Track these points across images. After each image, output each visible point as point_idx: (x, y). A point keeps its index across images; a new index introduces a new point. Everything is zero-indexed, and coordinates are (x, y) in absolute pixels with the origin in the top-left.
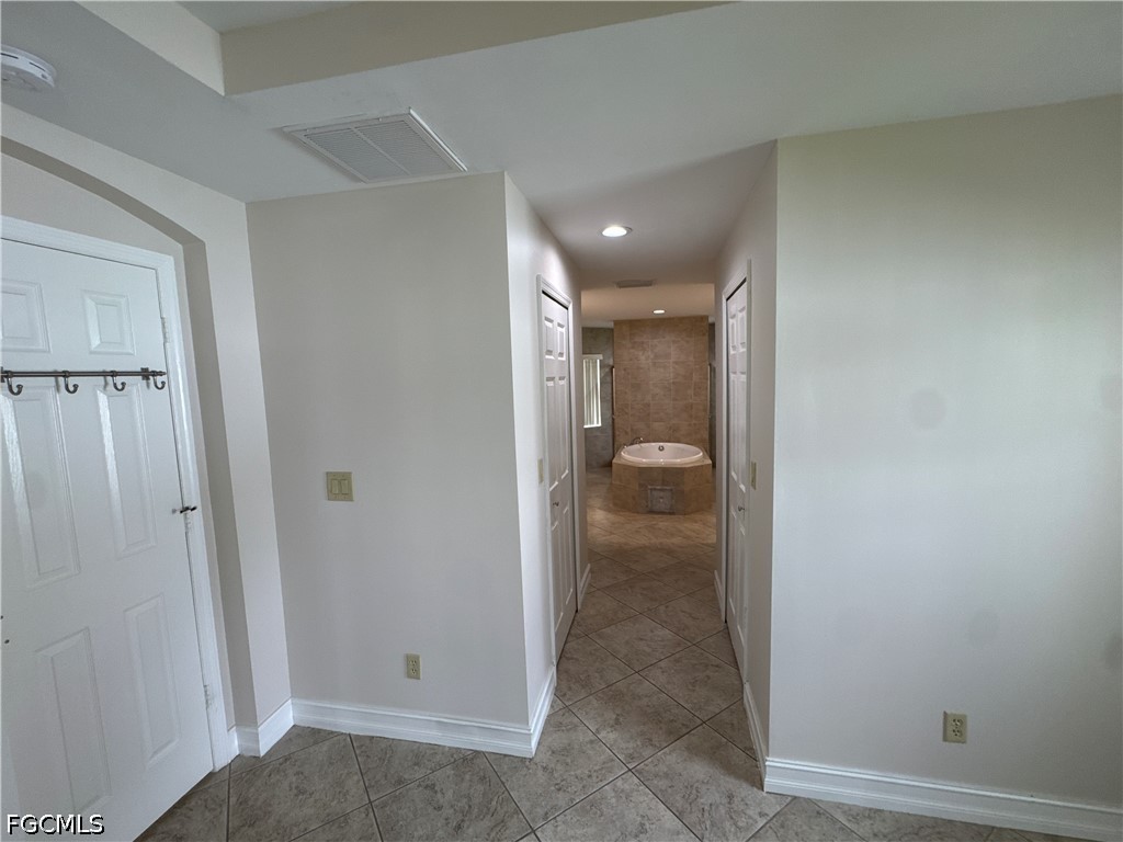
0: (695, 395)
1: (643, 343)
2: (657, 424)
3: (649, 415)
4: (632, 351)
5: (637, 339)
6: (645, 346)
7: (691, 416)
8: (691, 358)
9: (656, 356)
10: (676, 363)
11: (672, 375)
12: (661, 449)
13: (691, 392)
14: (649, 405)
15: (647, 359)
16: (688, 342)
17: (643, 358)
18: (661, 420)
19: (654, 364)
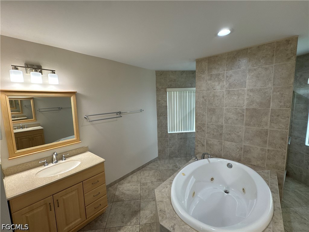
0: (271, 121)
1: (219, 75)
2: (229, 143)
3: (221, 134)
4: (209, 82)
5: (214, 72)
6: (221, 77)
7: (265, 142)
8: (270, 85)
9: (230, 86)
10: (251, 90)
11: (246, 102)
12: (230, 166)
13: (267, 119)
14: (222, 127)
15: (222, 87)
16: (266, 69)
17: (218, 88)
18: (233, 140)
19: (229, 92)
